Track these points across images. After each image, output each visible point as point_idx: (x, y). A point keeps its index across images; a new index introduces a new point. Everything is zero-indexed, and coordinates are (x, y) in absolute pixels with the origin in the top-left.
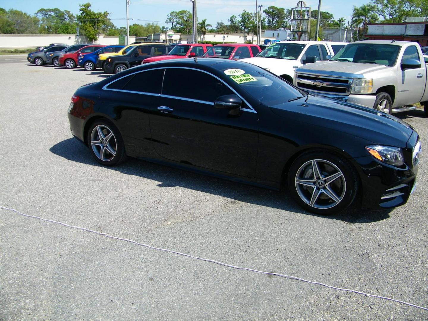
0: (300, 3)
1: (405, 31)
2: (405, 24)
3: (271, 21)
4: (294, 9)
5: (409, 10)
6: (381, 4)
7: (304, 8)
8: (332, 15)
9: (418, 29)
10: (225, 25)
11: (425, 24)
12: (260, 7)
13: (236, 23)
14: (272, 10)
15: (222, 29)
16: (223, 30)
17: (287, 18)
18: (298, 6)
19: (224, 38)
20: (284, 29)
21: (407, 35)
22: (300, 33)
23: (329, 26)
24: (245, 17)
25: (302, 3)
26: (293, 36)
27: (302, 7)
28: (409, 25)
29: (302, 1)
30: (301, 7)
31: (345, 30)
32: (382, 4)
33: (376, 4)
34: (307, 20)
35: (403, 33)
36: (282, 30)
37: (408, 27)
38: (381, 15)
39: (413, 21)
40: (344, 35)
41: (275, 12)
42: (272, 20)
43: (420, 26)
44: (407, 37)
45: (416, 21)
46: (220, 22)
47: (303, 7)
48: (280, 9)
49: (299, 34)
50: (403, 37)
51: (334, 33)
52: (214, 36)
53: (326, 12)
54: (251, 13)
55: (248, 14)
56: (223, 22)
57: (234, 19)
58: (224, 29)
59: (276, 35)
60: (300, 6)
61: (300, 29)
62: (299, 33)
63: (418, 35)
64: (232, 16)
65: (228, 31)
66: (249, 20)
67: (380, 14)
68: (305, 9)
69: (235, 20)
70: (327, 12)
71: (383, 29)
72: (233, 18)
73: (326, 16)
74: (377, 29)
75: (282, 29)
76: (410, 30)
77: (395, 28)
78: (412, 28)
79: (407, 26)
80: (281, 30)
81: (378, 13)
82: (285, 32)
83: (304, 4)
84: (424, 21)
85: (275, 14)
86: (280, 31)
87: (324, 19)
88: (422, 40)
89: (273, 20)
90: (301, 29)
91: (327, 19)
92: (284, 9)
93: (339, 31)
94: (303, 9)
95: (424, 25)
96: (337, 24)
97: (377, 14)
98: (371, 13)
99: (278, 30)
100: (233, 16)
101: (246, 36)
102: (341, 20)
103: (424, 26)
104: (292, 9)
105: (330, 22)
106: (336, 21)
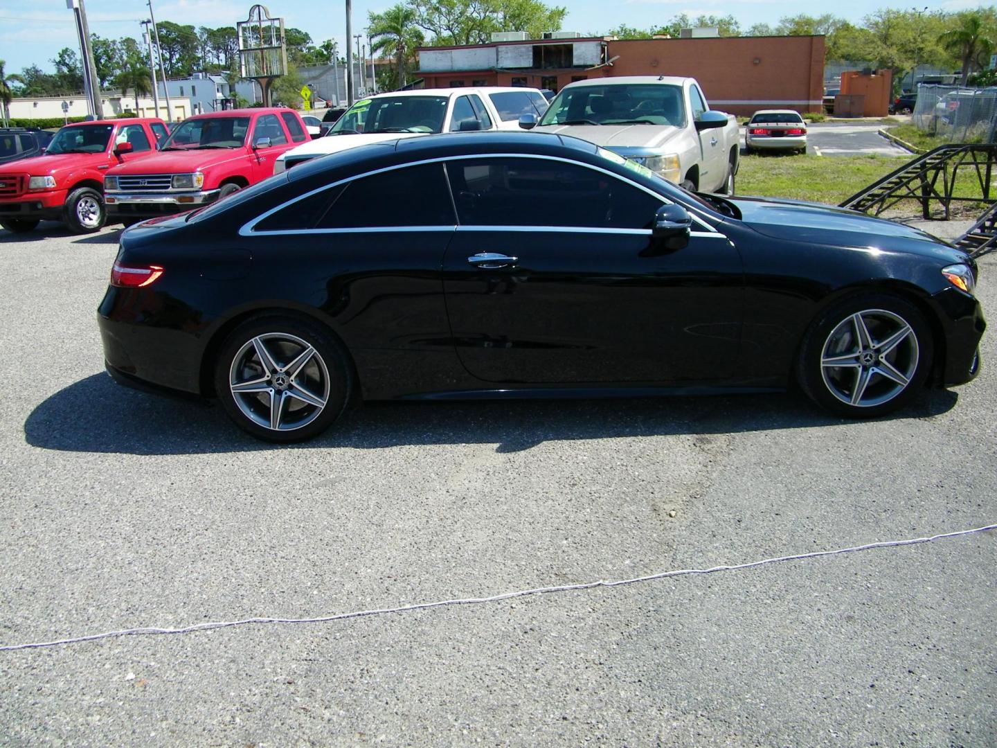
0: (256, 11)
1: (497, 60)
2: (495, 46)
3: (167, 59)
4: (244, 25)
5: (482, 18)
6: (425, 5)
7: (266, 20)
8: (306, 34)
9: (521, 56)
10: (47, 74)
11: (532, 45)
12: (145, 25)
13: (76, 68)
14: (165, 31)
15: (38, 86)
16: (44, 89)
17: (203, 49)
18: (252, 18)
19: (65, 107)
20: (206, 75)
21: (501, 69)
22: (266, 79)
23: (306, 59)
24: (99, 51)
25: (259, 9)
26: (231, 91)
27: (262, 19)
28: (502, 48)
29: (259, 6)
30: (260, 19)
31: (345, 68)
32: (428, 7)
33: (415, 6)
34: (279, 50)
35: (493, 64)
36: (201, 77)
37: (501, 51)
38: (429, 29)
39: (505, 40)
40: (344, 77)
41: (173, 35)
42: (168, 56)
43: (523, 48)
44: (503, 73)
45: (510, 40)
46: (29, 67)
47: (265, 18)
48: (184, 27)
49: (264, 82)
50: (494, 72)
51: (321, 75)
52: (35, 104)
53: (292, 29)
54: (114, 42)
55: (105, 43)
56: (39, 67)
57: (71, 58)
58: (46, 86)
59: (188, 90)
60: (256, 17)
61: (265, 70)
62: (263, 79)
63: (522, 66)
64: (64, 49)
65: (57, 89)
66: (110, 58)
67: (426, 27)
68: (269, 23)
69: (73, 61)
70: (296, 29)
71: (452, 58)
72: (66, 56)
73: (296, 39)
74: (438, 59)
75: (200, 74)
76: (506, 58)
77: (475, 54)
78: (510, 55)
79: (500, 49)
80: (197, 78)
81: (422, 26)
82: (210, 81)
83: (267, 13)
84: (524, 39)
85: (174, 40)
86: (197, 81)
87: (293, 44)
88: (533, 77)
89: (171, 56)
90: (267, 71)
91: (299, 44)
92: (192, 28)
93: (333, 70)
94: (264, 25)
95: (530, 46)
96: (319, 54)
97: (420, 28)
98: (411, 26)
99: (191, 77)
100: (67, 49)
101: (119, 99)
102: (328, 47)
103: (531, 49)
104: (239, 24)
105: (305, 52)
106: (318, 48)
